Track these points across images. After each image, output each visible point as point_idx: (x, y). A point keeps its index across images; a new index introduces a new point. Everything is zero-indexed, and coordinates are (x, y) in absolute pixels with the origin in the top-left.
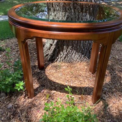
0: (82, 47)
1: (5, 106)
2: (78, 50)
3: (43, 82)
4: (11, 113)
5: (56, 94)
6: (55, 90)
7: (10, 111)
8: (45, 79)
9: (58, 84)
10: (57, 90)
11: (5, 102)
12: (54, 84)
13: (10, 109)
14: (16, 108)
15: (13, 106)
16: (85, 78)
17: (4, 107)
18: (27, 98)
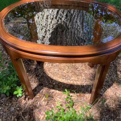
0: (77, 38)
1: (8, 109)
2: (72, 41)
3: (41, 80)
4: (15, 117)
5: (54, 93)
6: (53, 88)
7: (13, 114)
8: (42, 76)
9: (55, 81)
10: (55, 88)
11: (7, 104)
12: (51, 82)
13: (13, 112)
14: (18, 111)
15: (15, 109)
16: (82, 71)
17: (7, 111)
18: (27, 99)
